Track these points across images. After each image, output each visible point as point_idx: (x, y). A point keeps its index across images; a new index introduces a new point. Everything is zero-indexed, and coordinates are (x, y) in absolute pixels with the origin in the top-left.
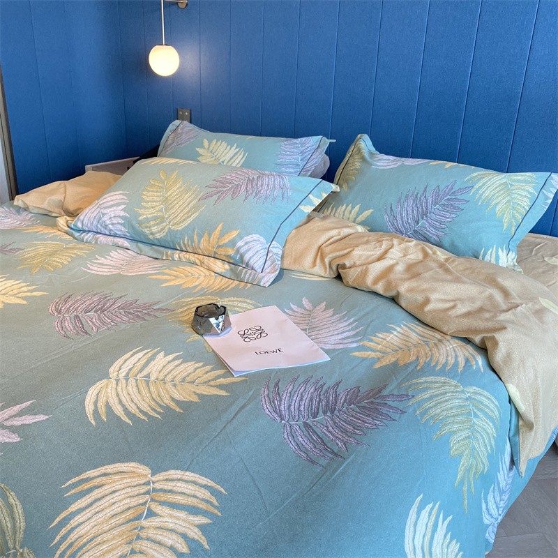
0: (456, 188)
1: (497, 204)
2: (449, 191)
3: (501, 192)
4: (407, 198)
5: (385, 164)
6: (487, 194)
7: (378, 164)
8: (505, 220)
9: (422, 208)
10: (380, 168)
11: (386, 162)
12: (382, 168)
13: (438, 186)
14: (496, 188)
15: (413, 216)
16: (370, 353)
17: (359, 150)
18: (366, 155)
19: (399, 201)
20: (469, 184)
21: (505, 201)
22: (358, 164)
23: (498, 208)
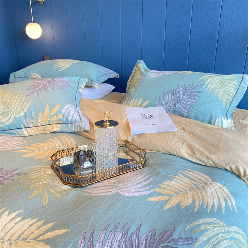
0: (195, 85)
1: (218, 93)
2: (191, 87)
3: (220, 86)
4: (168, 92)
5: (154, 75)
6: (212, 87)
7: (150, 75)
8: (224, 101)
9: (177, 98)
10: (151, 77)
11: (154, 74)
12: (153, 77)
13: (185, 85)
14: (217, 83)
15: (172, 103)
16: (160, 197)
17: (139, 69)
18: (143, 71)
19: (164, 95)
20: (202, 82)
21: (222, 90)
22: (139, 76)
23: (219, 95)
